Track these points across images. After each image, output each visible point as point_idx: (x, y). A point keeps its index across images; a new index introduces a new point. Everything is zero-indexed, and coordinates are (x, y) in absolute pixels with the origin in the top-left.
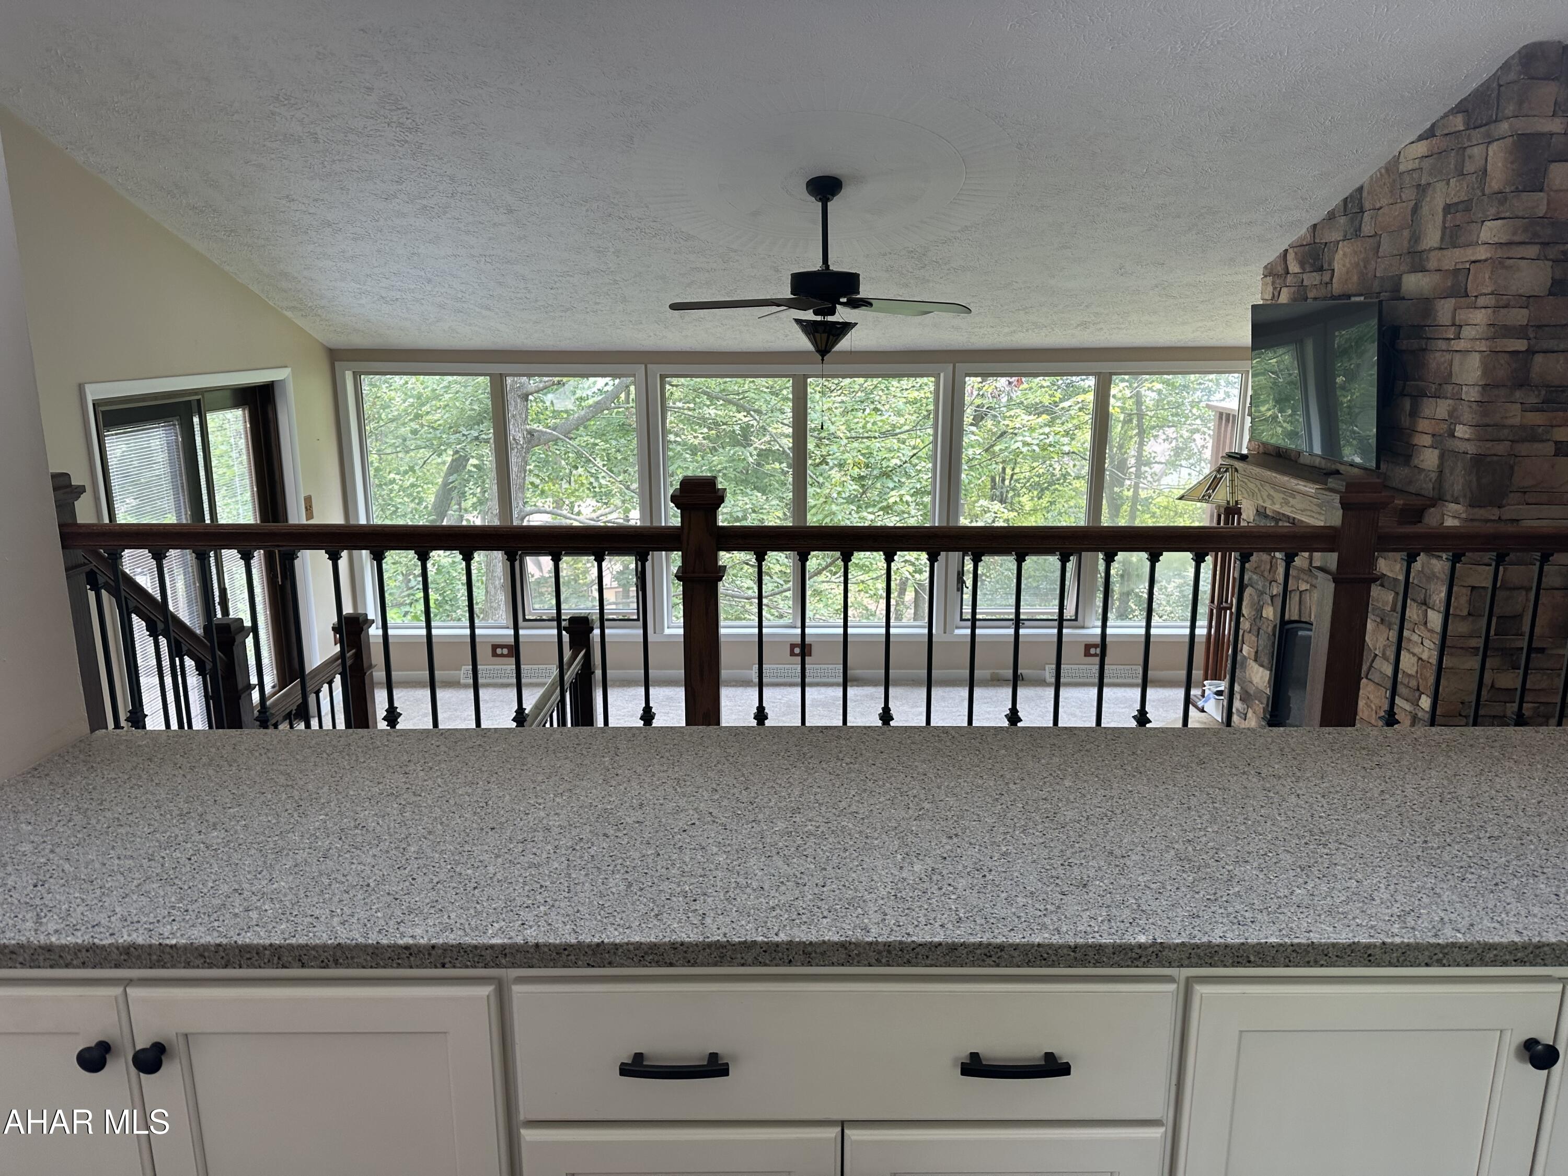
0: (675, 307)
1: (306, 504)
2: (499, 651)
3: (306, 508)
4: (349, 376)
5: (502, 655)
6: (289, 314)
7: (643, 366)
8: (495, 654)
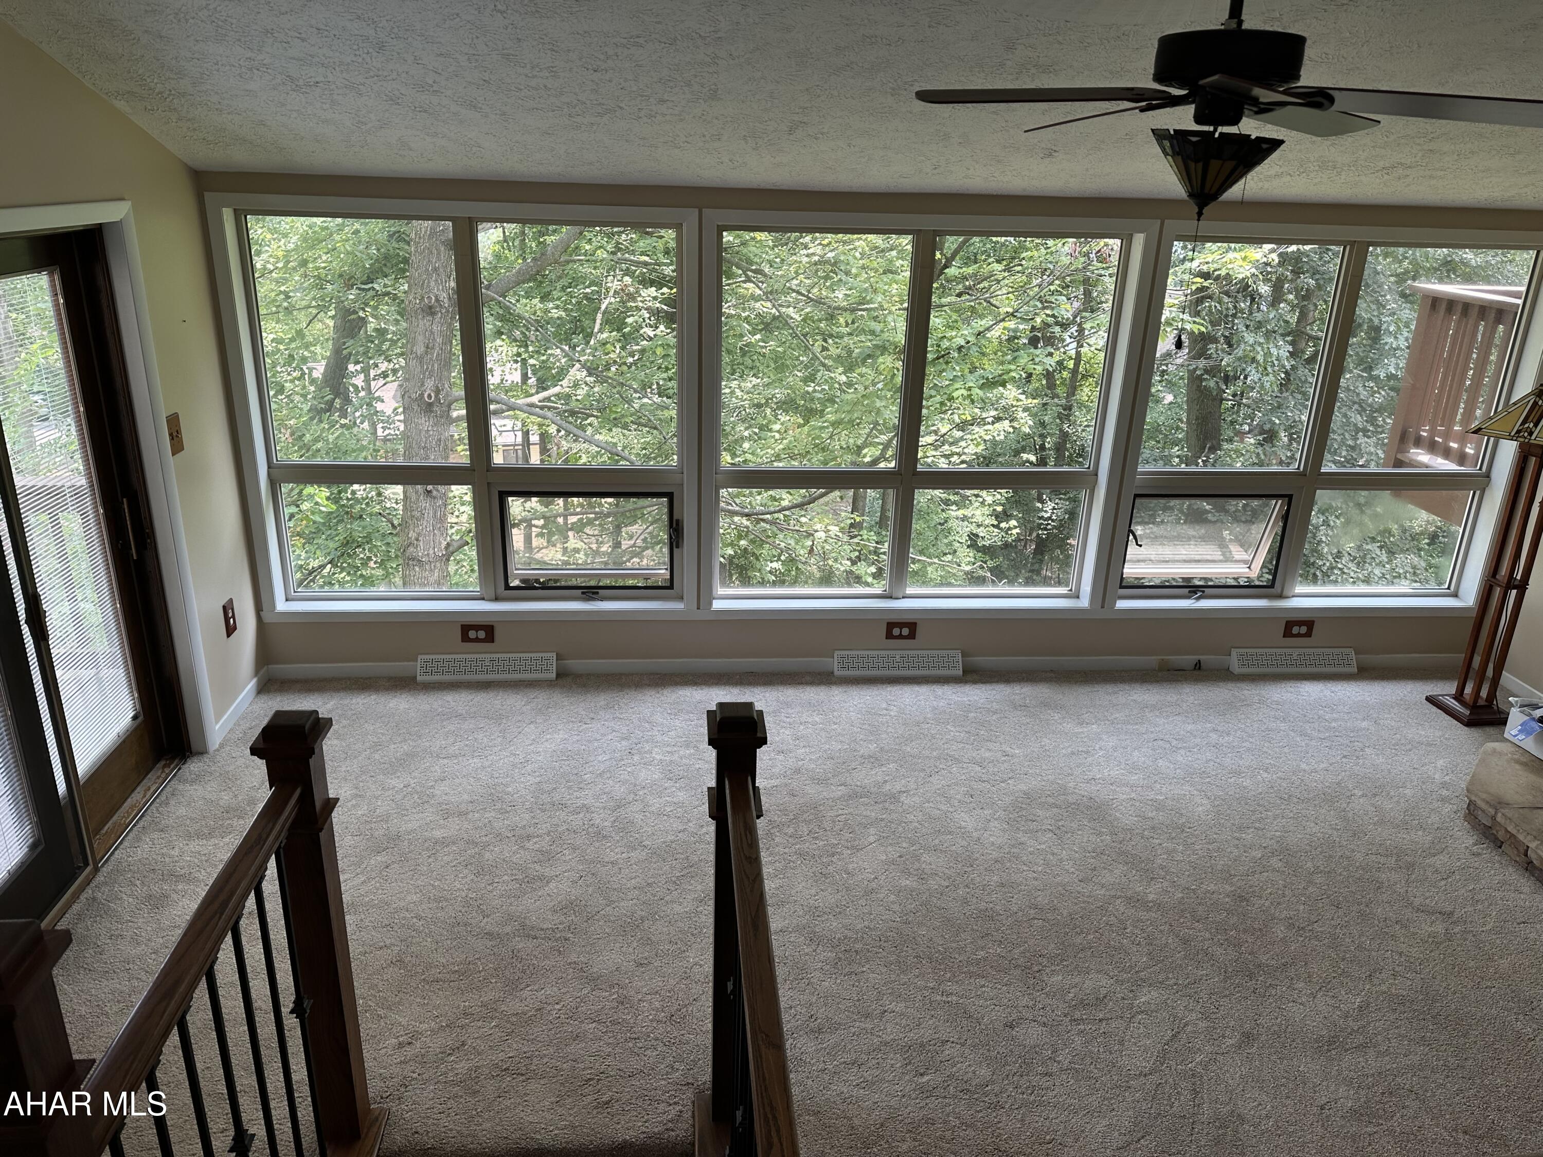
0: (927, 97)
1: (169, 429)
2: (472, 634)
3: (171, 435)
4: (228, 215)
5: (477, 640)
6: (120, 105)
7: (697, 210)
8: (465, 638)
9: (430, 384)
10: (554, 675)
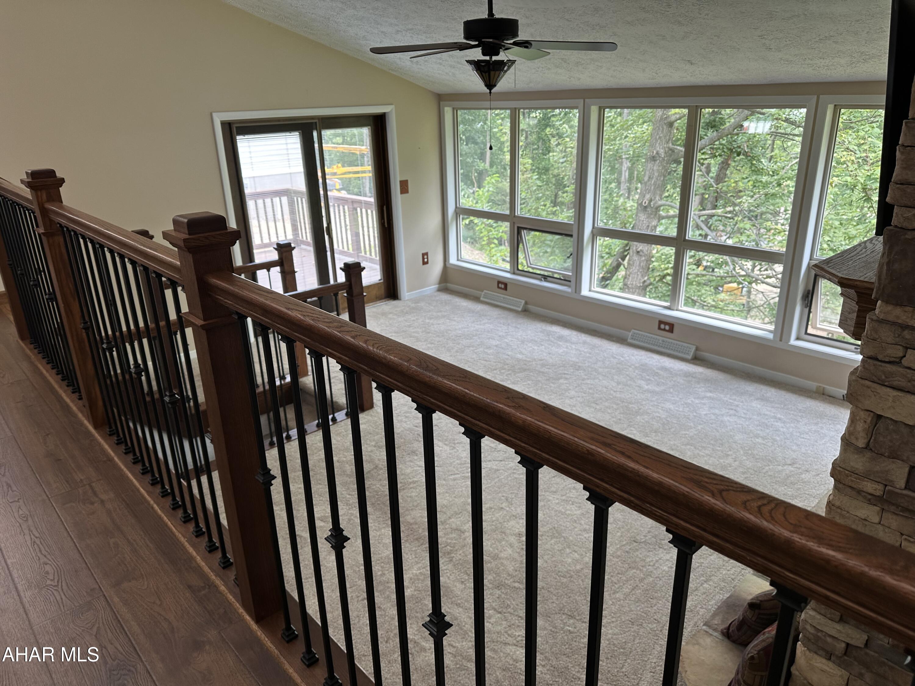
3: (401, 187)
4: (447, 110)
5: (501, 288)
8: (498, 287)
9: (648, 196)
10: (520, 309)
